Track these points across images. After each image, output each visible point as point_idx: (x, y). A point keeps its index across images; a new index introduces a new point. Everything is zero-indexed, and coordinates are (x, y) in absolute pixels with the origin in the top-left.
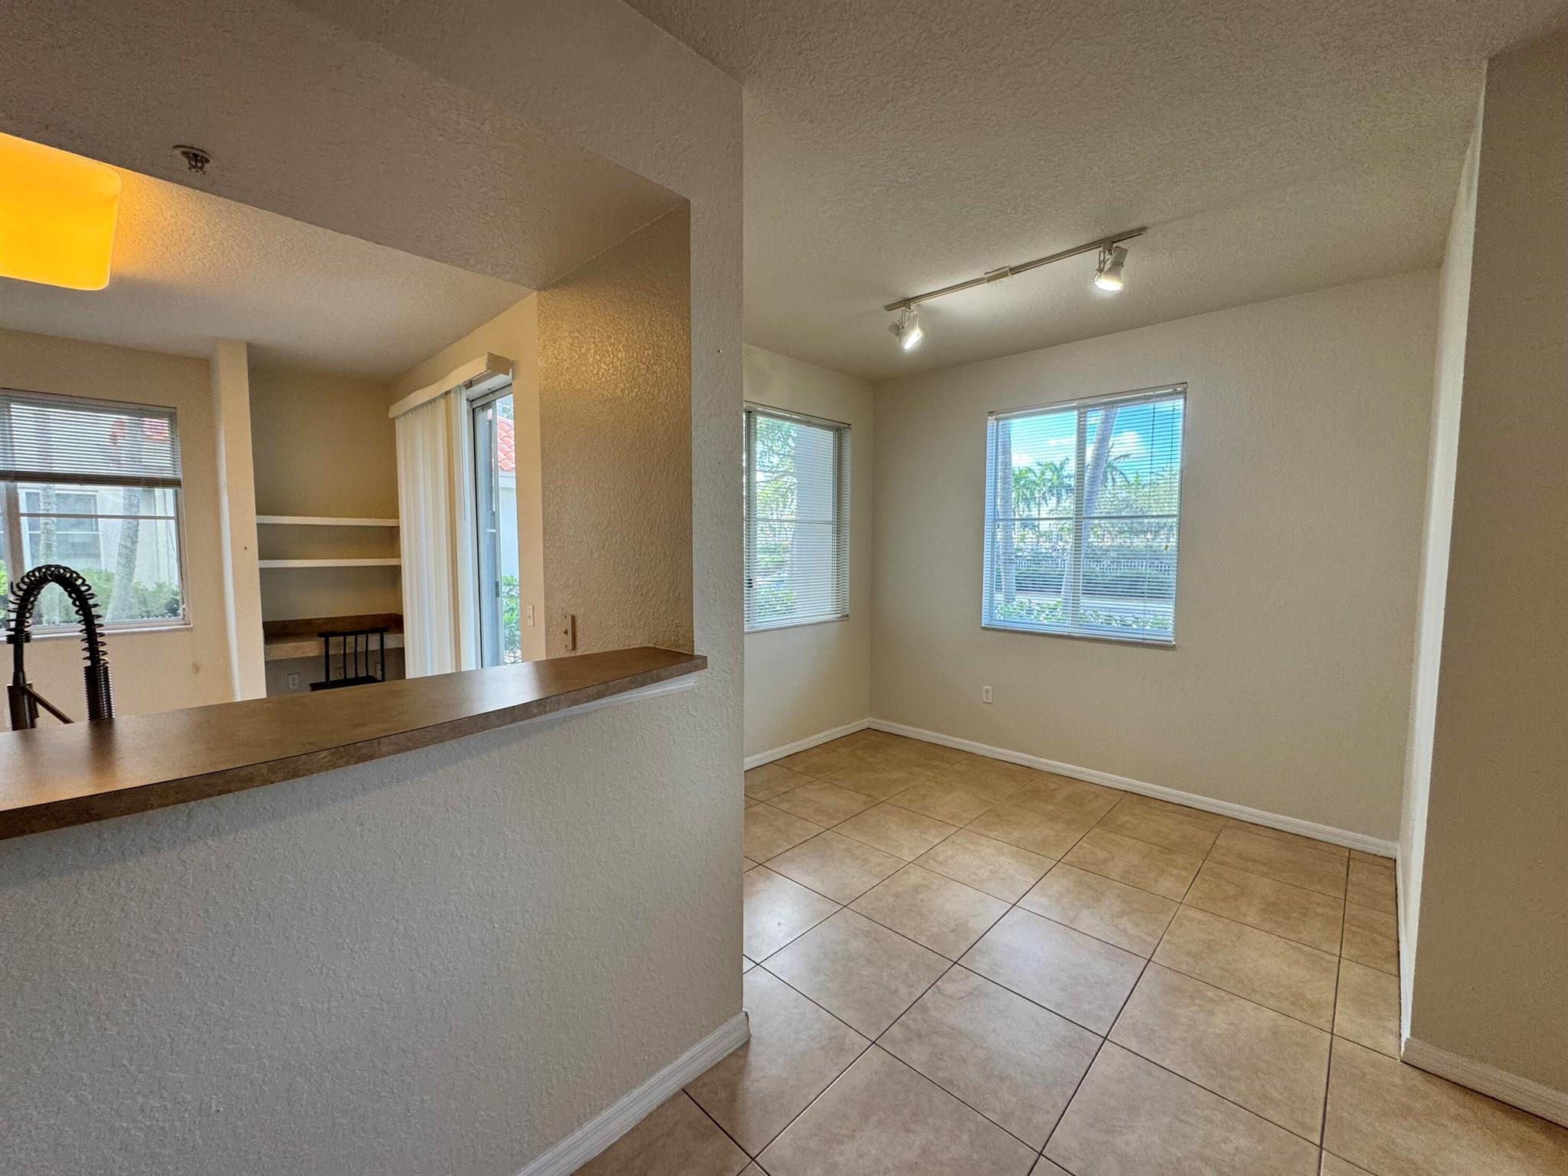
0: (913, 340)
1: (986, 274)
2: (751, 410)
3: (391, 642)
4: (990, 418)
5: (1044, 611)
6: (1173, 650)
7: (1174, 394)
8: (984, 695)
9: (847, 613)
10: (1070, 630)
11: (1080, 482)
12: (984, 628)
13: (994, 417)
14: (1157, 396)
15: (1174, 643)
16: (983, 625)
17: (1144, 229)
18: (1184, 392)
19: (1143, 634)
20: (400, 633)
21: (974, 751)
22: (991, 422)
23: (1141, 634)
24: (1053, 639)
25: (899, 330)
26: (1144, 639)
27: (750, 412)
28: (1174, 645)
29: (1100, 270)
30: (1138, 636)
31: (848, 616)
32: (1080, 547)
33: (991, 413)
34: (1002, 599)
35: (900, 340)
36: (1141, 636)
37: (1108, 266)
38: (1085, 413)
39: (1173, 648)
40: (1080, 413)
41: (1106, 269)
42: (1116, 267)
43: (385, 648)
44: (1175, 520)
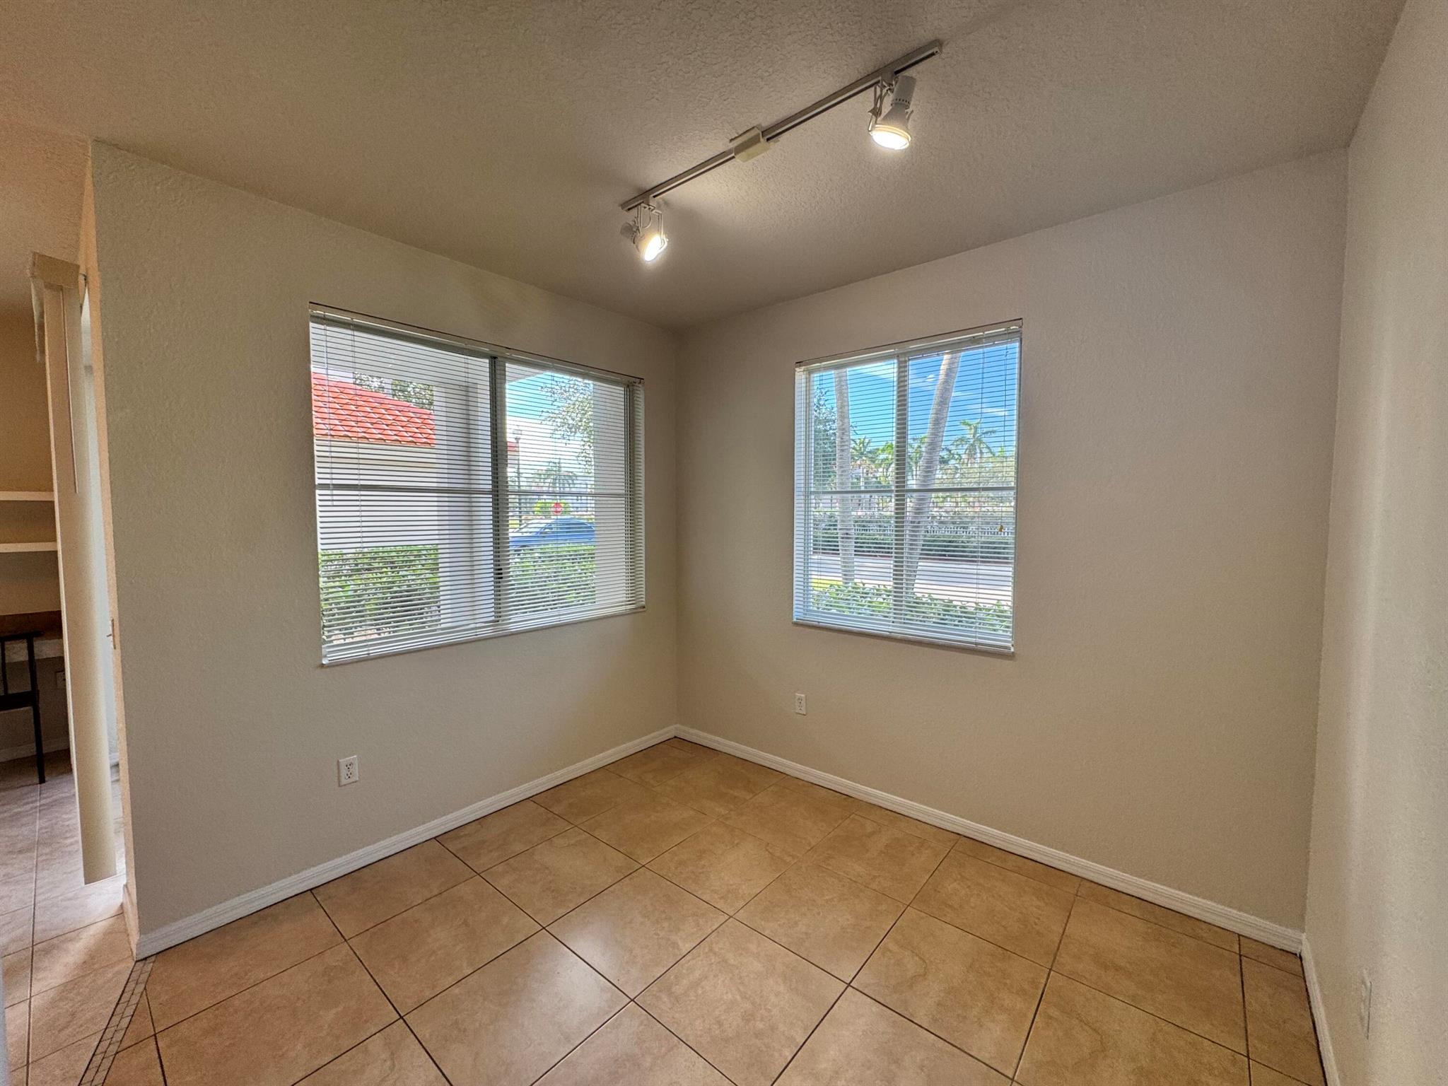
0: (654, 248)
1: (731, 140)
2: (494, 354)
3: (44, 649)
4: (797, 369)
5: (880, 595)
6: (1011, 660)
7: (1008, 335)
8: (797, 704)
9: (644, 603)
10: (891, 629)
11: (901, 447)
12: (796, 624)
13: (803, 368)
14: (989, 337)
15: (1012, 650)
16: (795, 620)
17: (938, 43)
18: (1018, 333)
19: (975, 637)
20: (59, 638)
21: (788, 771)
22: (800, 375)
23: (973, 637)
24: (872, 641)
25: (633, 233)
26: (976, 644)
27: (495, 358)
28: (1013, 653)
29: (876, 112)
30: (969, 639)
31: (644, 607)
32: (903, 527)
33: (799, 363)
34: (841, 579)
35: (637, 247)
36: (973, 640)
37: (886, 108)
38: (905, 362)
39: (1011, 656)
40: (899, 362)
41: (884, 114)
42: (900, 112)
43: (7, 662)
44: (1012, 493)
